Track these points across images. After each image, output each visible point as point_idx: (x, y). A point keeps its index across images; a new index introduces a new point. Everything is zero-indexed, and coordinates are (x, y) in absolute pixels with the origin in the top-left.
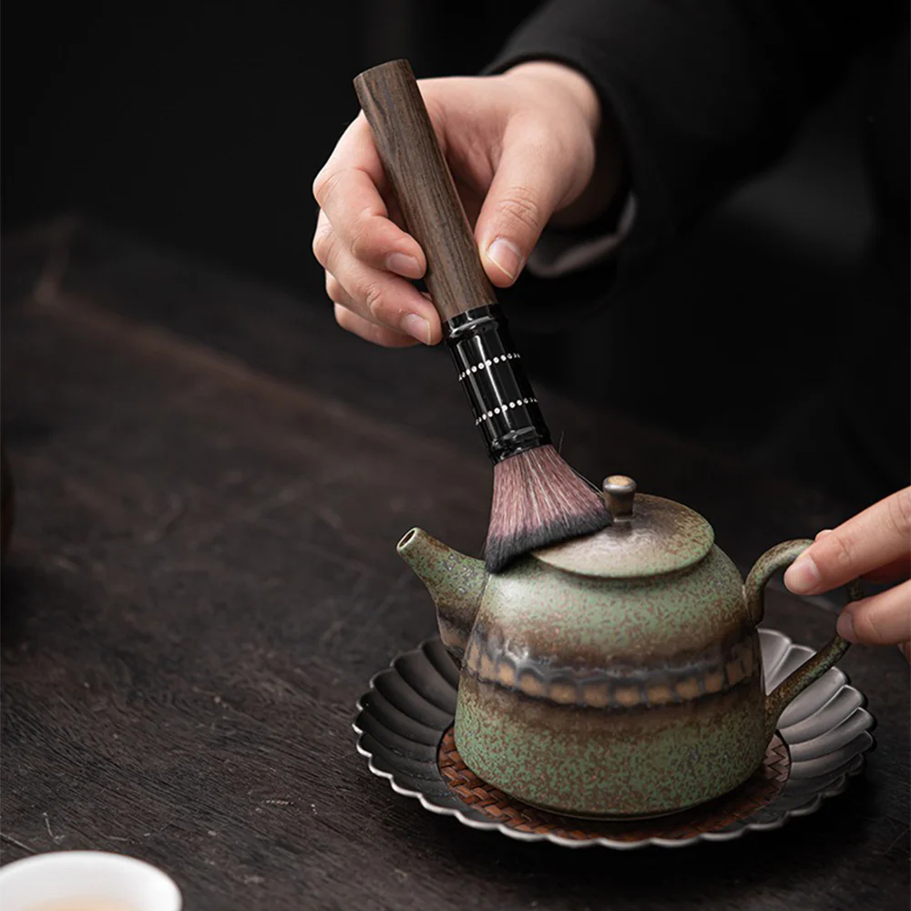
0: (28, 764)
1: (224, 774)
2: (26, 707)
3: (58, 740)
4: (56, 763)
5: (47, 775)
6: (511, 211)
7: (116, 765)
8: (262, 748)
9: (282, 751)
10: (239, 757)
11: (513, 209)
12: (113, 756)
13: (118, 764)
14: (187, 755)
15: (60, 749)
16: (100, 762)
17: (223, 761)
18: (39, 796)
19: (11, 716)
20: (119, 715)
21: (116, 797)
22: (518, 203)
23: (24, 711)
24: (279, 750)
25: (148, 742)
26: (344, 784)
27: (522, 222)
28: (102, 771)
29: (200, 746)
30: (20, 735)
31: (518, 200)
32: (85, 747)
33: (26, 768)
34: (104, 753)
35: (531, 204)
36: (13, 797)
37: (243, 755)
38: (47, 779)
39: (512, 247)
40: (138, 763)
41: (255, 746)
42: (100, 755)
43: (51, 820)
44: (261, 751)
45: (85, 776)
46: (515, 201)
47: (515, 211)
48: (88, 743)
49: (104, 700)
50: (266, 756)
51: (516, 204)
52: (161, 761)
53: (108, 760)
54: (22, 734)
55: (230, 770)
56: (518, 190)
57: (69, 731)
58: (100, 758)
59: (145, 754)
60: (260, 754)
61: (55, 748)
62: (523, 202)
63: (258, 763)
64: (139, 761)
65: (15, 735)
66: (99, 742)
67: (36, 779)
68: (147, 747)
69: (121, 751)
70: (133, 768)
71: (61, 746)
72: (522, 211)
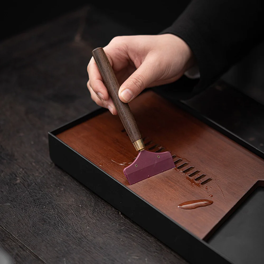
0: (61, 238)
1: (120, 245)
2: (61, 214)
3: (70, 228)
4: (69, 238)
5: (66, 243)
6: (133, 82)
7: (87, 239)
8: (132, 235)
9: (138, 236)
10: (125, 238)
11: (134, 81)
12: (87, 236)
13: (88, 239)
14: (109, 236)
15: (71, 232)
16: (82, 238)
17: (120, 239)
18: (63, 251)
19: (56, 217)
20: (89, 219)
21: (86, 253)
22: (137, 80)
23: (61, 216)
24: (137, 235)
25: (97, 230)
26: (157, 251)
27: (135, 85)
28: (83, 242)
29: (113, 233)
30: (59, 226)
31: (137, 79)
32: (78, 232)
33: (60, 240)
34: (84, 234)
35: (140, 81)
36: (55, 252)
37: (126, 237)
38: (66, 244)
39: (130, 92)
40: (94, 239)
41: (130, 233)
42: (83, 235)
43: (66, 262)
44: (132, 236)
45: (77, 244)
46: (136, 79)
47: (134, 82)
48: (80, 230)
49: (85, 212)
50: (133, 238)
51: (135, 80)
52: (101, 239)
53: (85, 237)
54: (60, 226)
55: (122, 243)
56: (138, 76)
57: (74, 224)
58: (82, 236)
59: (96, 235)
60: (131, 237)
61: (69, 232)
62: (138, 80)
63: (130, 240)
64: (95, 238)
65: (57, 226)
66: (83, 230)
67: (63, 244)
68: (97, 233)
69: (89, 234)
70: (92, 241)
71: (71, 231)
72: (137, 82)
